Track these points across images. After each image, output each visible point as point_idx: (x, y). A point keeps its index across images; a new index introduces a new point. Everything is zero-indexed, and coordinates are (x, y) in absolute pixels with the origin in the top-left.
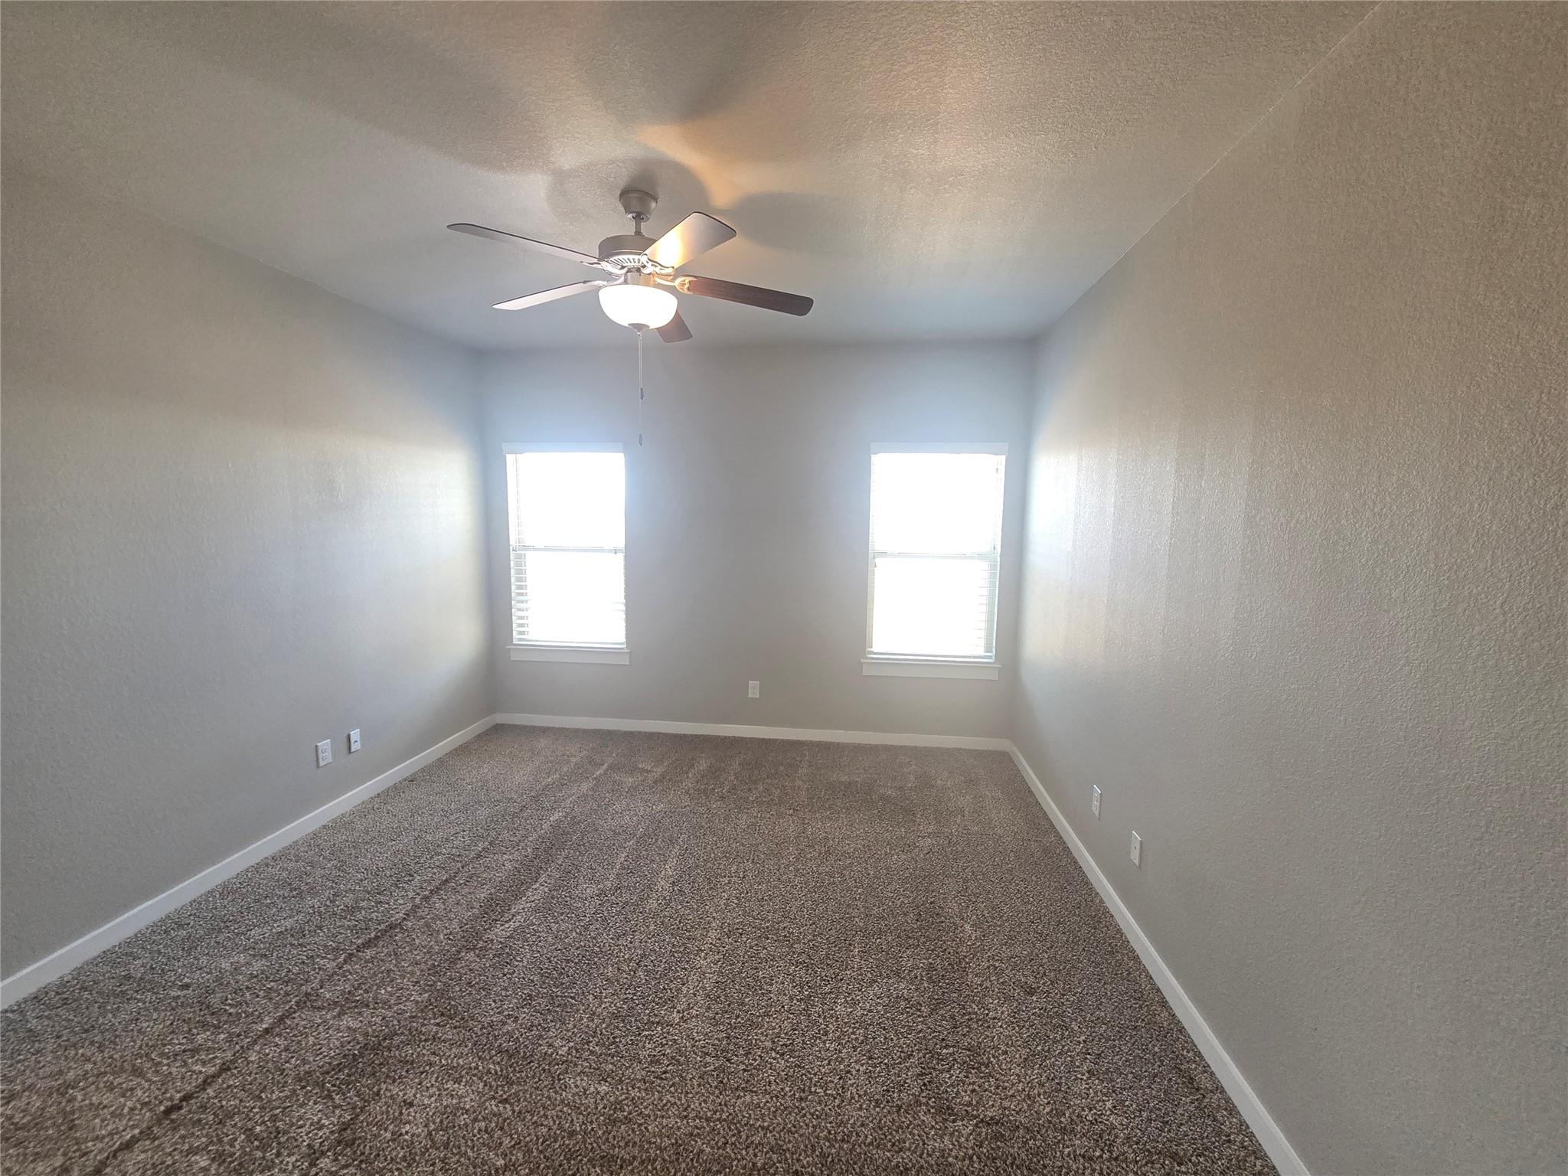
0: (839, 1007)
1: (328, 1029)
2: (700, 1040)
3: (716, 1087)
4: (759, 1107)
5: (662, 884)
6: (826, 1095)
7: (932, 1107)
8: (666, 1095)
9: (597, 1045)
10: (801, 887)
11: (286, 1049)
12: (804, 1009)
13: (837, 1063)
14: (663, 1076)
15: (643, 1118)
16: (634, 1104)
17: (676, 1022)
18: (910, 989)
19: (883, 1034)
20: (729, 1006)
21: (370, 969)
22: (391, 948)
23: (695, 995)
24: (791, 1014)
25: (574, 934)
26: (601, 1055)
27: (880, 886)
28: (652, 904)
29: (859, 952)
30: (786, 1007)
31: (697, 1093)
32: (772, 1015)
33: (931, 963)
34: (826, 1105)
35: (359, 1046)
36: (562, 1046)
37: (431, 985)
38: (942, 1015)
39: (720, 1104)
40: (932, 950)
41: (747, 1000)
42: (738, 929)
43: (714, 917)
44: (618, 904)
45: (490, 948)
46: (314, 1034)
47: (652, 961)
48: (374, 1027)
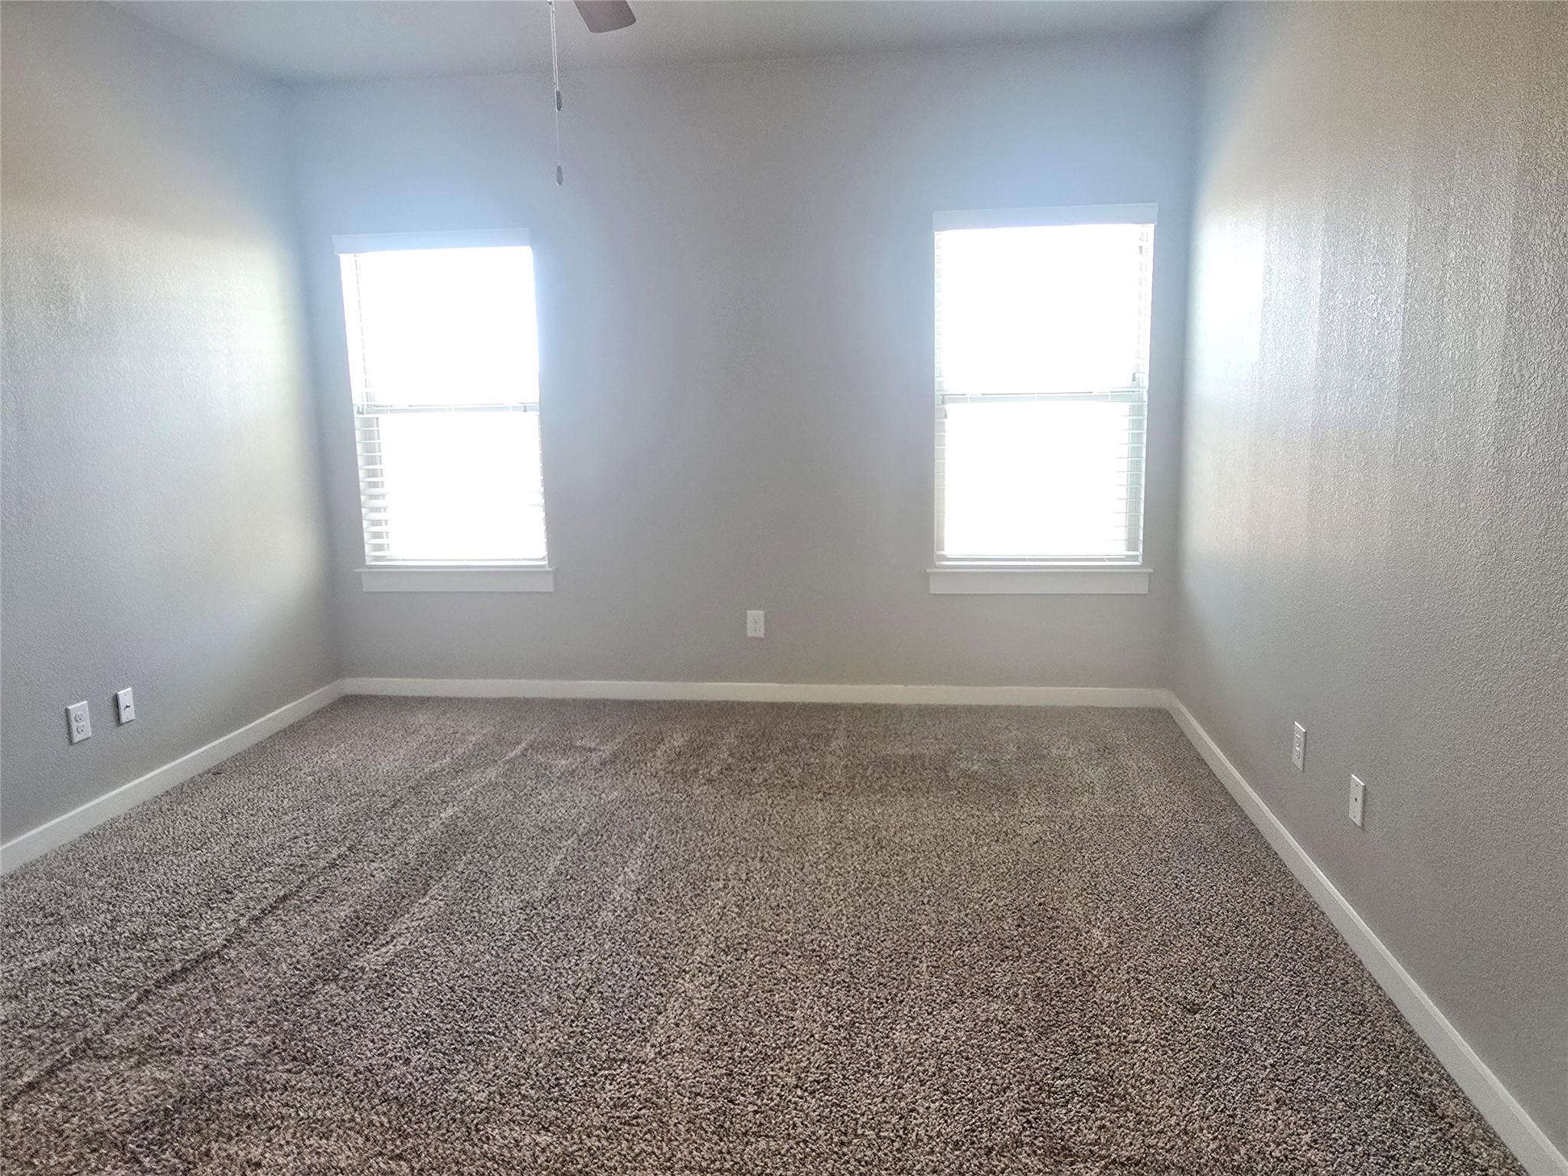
0: (898, 1034)
1: (123, 1081)
2: (687, 1079)
3: (714, 1133)
4: (779, 1153)
5: (618, 891)
6: (879, 1137)
7: (1039, 1148)
8: (639, 1143)
9: (532, 1088)
10: (838, 890)
11: (63, 1107)
12: (845, 1038)
13: (896, 1100)
14: (634, 1122)
15: (606, 1171)
16: (591, 1155)
17: (650, 1058)
18: (1007, 1009)
19: (965, 1065)
20: (730, 1036)
21: (179, 1009)
22: (207, 983)
23: (677, 1025)
24: (825, 1044)
25: (488, 957)
26: (538, 1099)
27: (960, 885)
28: (607, 916)
29: (928, 967)
30: (817, 1036)
31: (685, 1140)
32: (796, 1046)
33: (1039, 978)
34: (879, 1150)
35: (171, 1101)
36: (479, 1092)
37: (274, 1026)
38: (1055, 1040)
39: (721, 1152)
40: (1042, 962)
41: (757, 1029)
42: (740, 943)
43: (702, 930)
44: (553, 918)
45: (361, 978)
46: (102, 1088)
47: (610, 987)
48: (193, 1078)
